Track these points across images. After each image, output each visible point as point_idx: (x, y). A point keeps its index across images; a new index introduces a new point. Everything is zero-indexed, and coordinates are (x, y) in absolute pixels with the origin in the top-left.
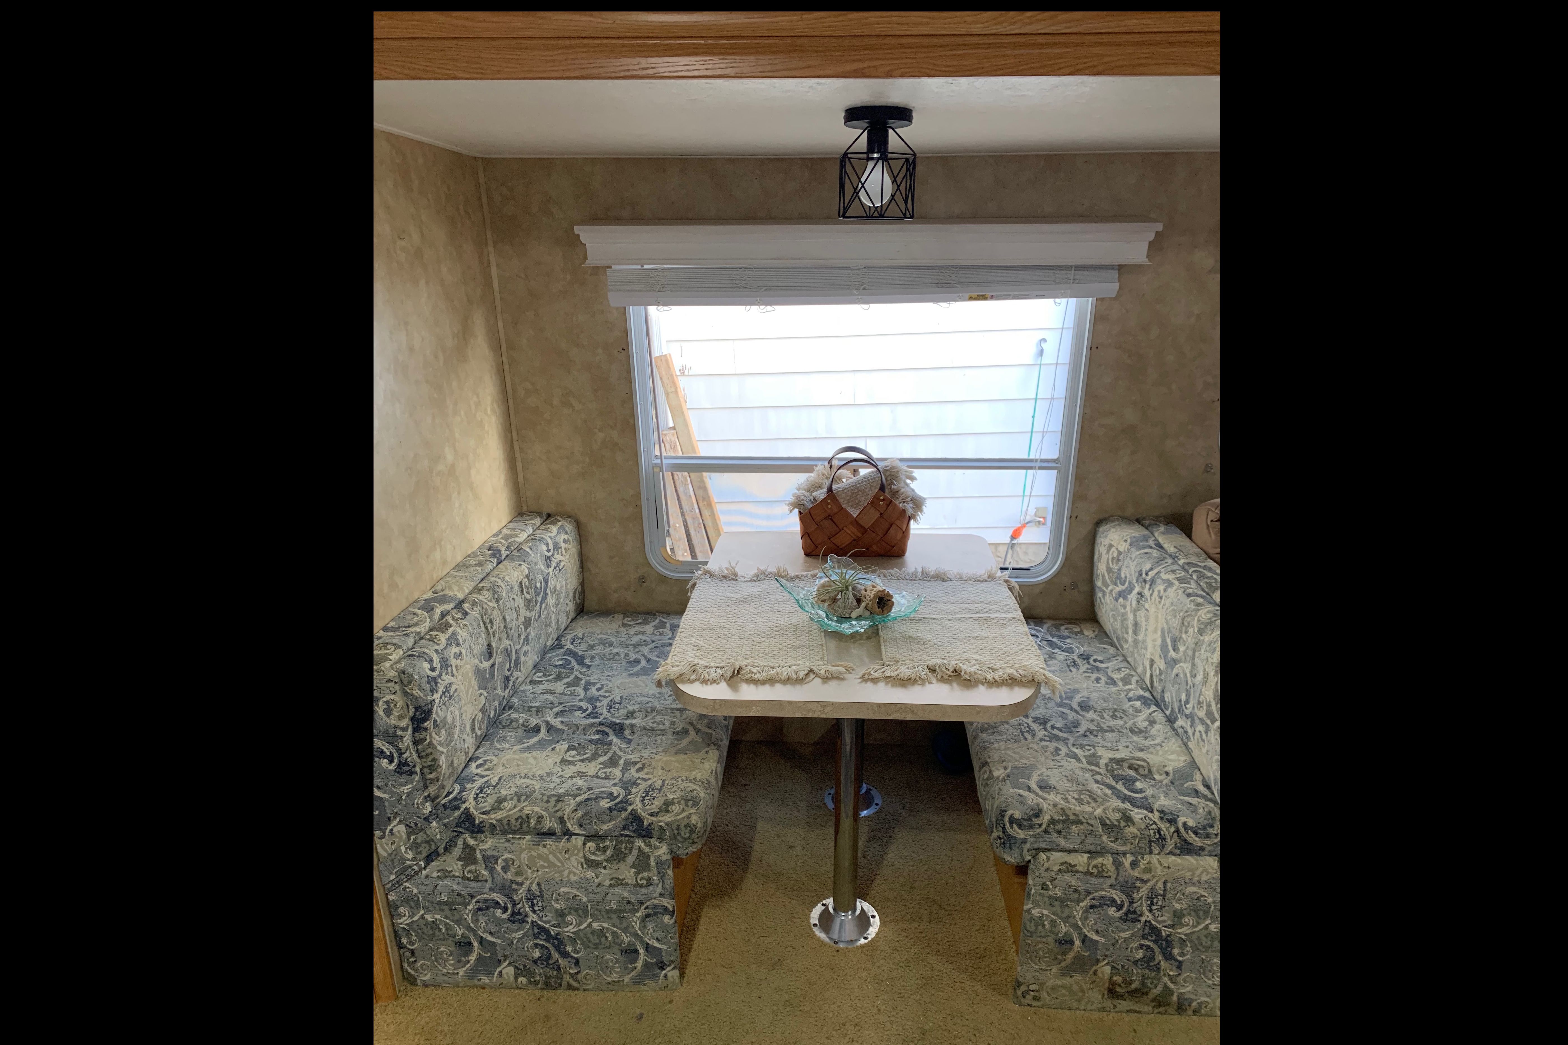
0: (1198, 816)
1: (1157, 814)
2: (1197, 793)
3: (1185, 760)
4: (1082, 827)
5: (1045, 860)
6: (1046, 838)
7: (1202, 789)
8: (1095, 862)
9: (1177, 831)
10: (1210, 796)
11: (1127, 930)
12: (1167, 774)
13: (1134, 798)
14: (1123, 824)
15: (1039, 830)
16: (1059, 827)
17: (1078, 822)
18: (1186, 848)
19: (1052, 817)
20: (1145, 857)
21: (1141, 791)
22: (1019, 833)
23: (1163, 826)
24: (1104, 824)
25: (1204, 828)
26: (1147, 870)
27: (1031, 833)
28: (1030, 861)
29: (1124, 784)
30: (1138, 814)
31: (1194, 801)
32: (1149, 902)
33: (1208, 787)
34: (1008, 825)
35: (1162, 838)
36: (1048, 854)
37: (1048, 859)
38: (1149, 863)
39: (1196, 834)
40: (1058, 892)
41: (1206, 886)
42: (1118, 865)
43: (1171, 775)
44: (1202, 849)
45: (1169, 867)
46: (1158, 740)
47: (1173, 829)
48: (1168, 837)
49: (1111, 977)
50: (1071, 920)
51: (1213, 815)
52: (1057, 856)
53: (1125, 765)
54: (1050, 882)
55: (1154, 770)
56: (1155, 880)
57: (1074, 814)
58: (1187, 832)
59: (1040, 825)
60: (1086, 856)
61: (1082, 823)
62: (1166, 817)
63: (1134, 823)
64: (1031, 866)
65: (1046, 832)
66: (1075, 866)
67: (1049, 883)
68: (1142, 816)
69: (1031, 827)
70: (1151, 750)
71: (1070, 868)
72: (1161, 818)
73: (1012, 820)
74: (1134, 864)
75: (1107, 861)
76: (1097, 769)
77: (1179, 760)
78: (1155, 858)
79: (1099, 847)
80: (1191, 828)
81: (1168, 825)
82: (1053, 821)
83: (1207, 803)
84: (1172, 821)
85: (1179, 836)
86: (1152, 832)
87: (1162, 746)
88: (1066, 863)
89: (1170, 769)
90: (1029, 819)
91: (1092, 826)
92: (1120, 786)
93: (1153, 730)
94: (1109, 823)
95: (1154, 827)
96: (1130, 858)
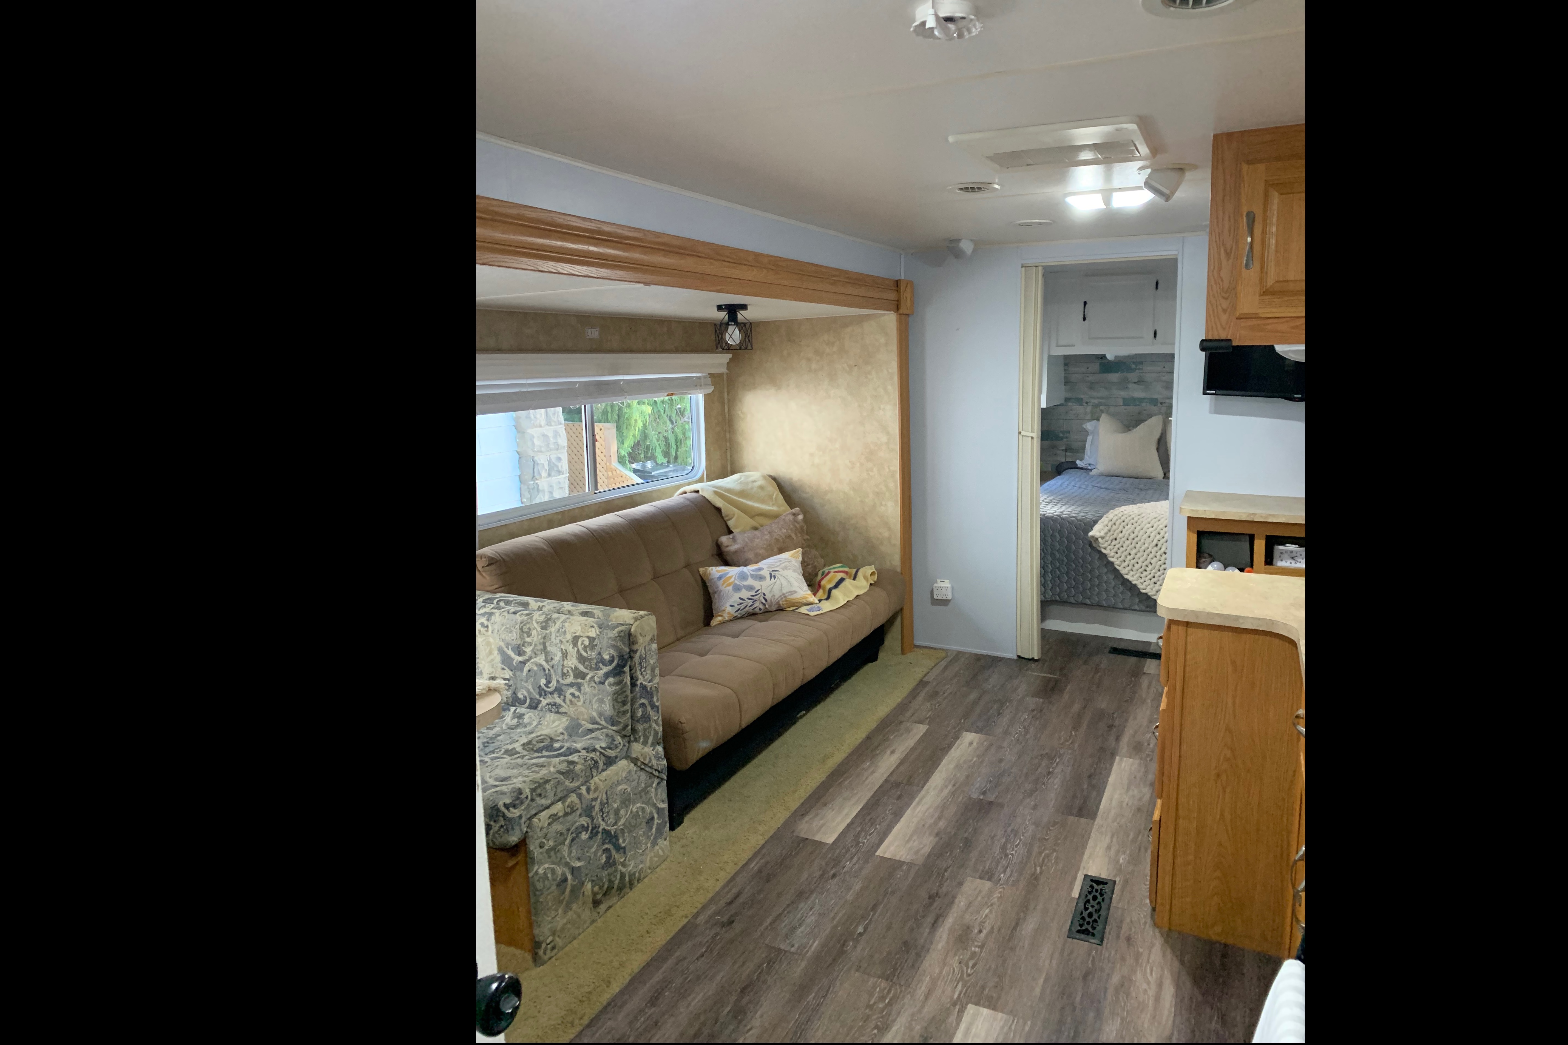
0: (604, 740)
1: (584, 751)
2: (591, 731)
3: (567, 720)
4: (552, 783)
5: (538, 822)
6: (534, 804)
7: (591, 726)
8: (567, 804)
9: (601, 753)
10: (600, 727)
11: (594, 845)
12: (563, 734)
13: (562, 753)
14: (572, 767)
15: (528, 801)
16: (539, 791)
17: (547, 781)
18: (610, 762)
19: (530, 789)
20: (591, 781)
21: (561, 747)
22: (514, 813)
23: (592, 755)
24: (562, 773)
25: (612, 743)
26: (596, 789)
27: (523, 808)
28: (527, 832)
29: (547, 751)
30: (574, 758)
31: (593, 735)
32: (601, 814)
33: (596, 723)
34: (506, 811)
35: (596, 762)
36: (537, 816)
37: (539, 820)
38: (595, 783)
39: (610, 748)
40: (551, 843)
41: (626, 781)
42: (580, 796)
43: (565, 732)
44: (616, 757)
45: (606, 780)
46: (535, 723)
47: (598, 754)
48: (598, 760)
49: (592, 890)
50: (563, 861)
51: (610, 735)
52: (544, 815)
53: (534, 742)
54: (544, 838)
55: (553, 736)
56: (601, 794)
57: (541, 779)
58: (606, 751)
59: (527, 797)
60: (560, 803)
61: (550, 781)
62: (589, 750)
63: (577, 763)
64: (530, 834)
65: (532, 800)
66: (557, 813)
67: (544, 840)
68: (578, 757)
69: (522, 803)
70: (537, 730)
71: (554, 818)
72: (588, 752)
73: (506, 806)
74: (588, 790)
75: (573, 798)
76: (521, 754)
77: (563, 722)
78: (596, 779)
79: (565, 792)
80: (606, 748)
81: (594, 753)
82: (533, 790)
83: (602, 731)
84: (594, 750)
85: (604, 755)
86: (589, 761)
87: (541, 724)
88: (552, 815)
89: (561, 730)
90: (518, 798)
91: (557, 778)
92: (545, 753)
93: (525, 720)
94: (564, 771)
95: (588, 758)
96: (584, 789)
